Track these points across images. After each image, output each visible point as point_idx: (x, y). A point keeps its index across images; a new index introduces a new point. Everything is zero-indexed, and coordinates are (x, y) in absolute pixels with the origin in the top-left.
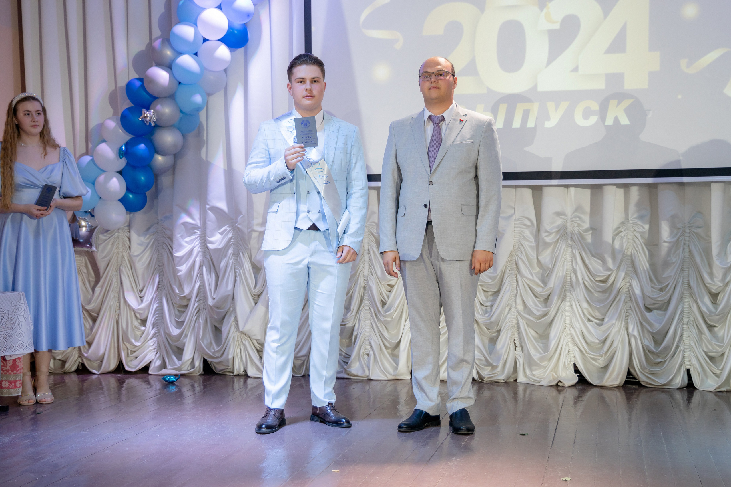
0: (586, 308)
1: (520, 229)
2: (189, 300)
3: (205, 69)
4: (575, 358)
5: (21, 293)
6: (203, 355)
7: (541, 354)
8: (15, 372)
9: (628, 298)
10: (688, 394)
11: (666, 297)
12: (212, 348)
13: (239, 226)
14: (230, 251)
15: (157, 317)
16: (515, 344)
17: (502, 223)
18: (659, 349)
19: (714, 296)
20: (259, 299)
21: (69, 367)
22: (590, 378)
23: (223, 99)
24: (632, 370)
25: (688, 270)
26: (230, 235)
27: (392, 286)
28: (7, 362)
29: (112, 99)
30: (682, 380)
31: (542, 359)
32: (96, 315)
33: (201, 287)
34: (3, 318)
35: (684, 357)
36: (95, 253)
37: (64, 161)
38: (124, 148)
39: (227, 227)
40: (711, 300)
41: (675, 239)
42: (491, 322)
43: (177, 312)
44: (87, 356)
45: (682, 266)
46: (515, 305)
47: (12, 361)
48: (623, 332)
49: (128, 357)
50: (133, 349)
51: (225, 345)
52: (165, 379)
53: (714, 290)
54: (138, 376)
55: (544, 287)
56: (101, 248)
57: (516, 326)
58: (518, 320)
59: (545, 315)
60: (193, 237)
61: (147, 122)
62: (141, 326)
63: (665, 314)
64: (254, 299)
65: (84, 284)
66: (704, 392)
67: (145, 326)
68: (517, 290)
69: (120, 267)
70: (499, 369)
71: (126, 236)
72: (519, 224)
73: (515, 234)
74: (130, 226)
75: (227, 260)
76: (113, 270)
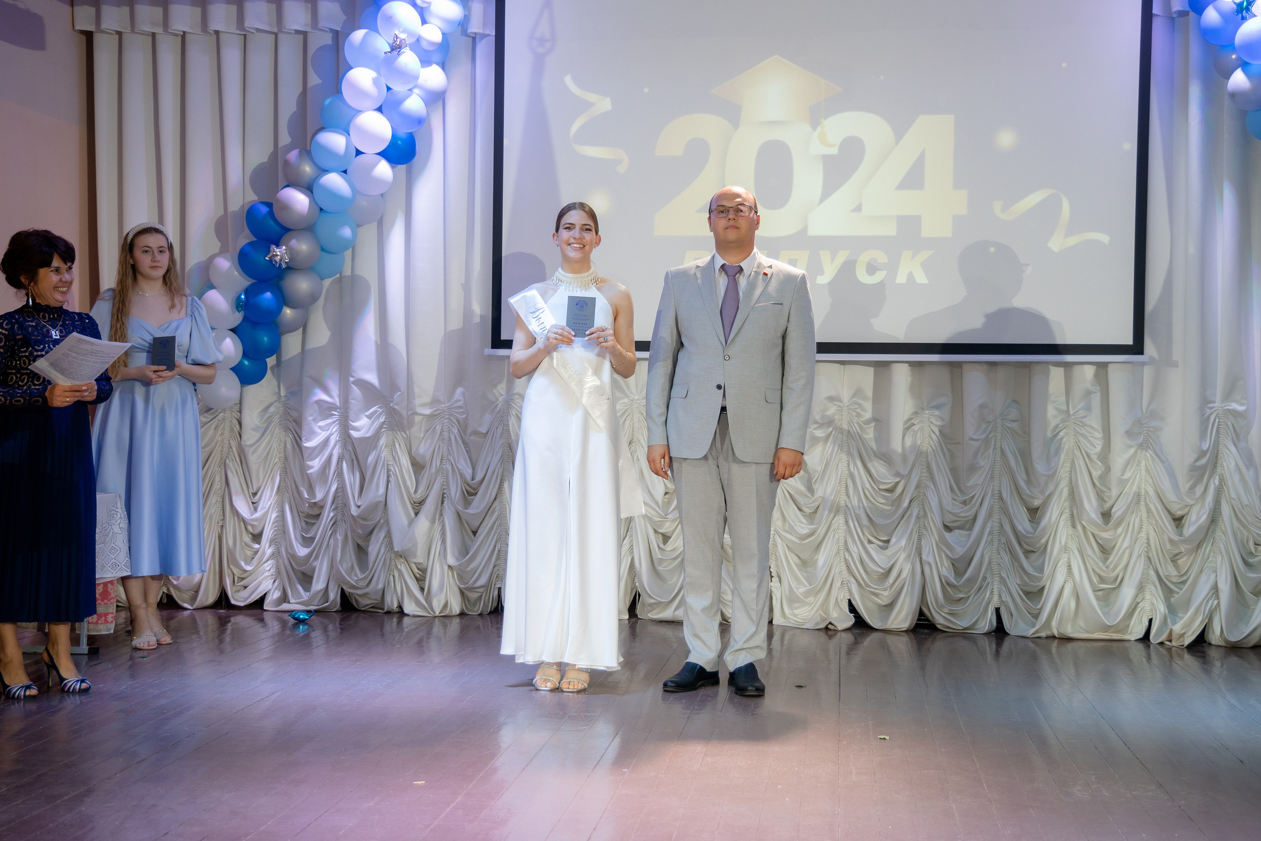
0: (866, 526)
2: (322, 507)
3: (358, 192)
4: (850, 592)
6: (341, 584)
7: (806, 586)
8: (106, 601)
9: (922, 513)
10: (997, 641)
11: (971, 512)
12: (353, 574)
13: (395, 407)
14: (382, 441)
15: (275, 530)
16: (771, 572)
18: (961, 582)
19: (1033, 512)
20: (421, 508)
22: (870, 619)
23: (376, 231)
24: (925, 610)
25: (1000, 478)
26: (382, 419)
29: (221, 227)
30: (989, 623)
31: (807, 594)
33: (339, 492)
35: (992, 592)
37: (192, 315)
38: (243, 296)
39: (378, 408)
40: (1028, 517)
41: (986, 435)
43: (304, 524)
44: (178, 584)
45: (992, 471)
48: (914, 559)
49: (234, 587)
50: (241, 575)
51: (373, 571)
52: (292, 616)
53: (1032, 504)
55: (811, 497)
59: (812, 534)
60: (329, 421)
61: (275, 262)
62: (253, 543)
63: (970, 535)
64: (413, 508)
66: (1019, 638)
67: (259, 543)
69: (225, 460)
71: (236, 418)
74: (241, 403)
75: (377, 454)
76: (215, 464)
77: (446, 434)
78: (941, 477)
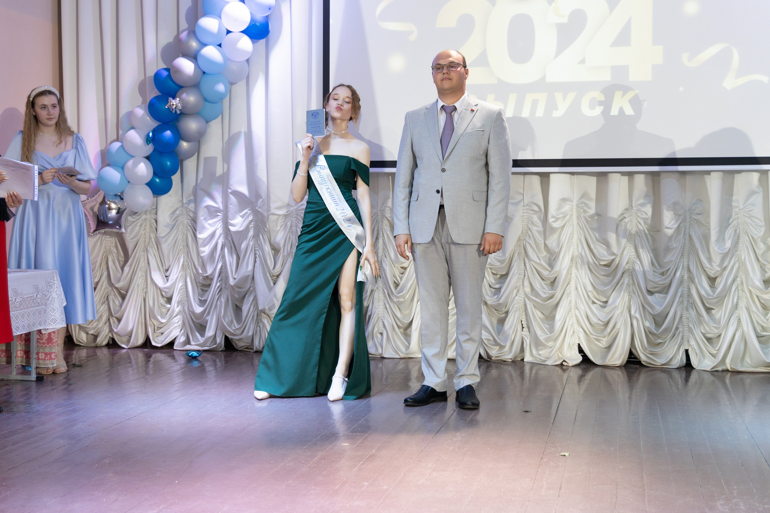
0: (590, 291)
1: (528, 214)
2: (212, 279)
3: (228, 59)
4: (579, 338)
5: (54, 271)
6: (224, 332)
7: (547, 334)
8: (50, 344)
9: (631, 282)
10: (686, 374)
11: (667, 281)
12: (233, 326)
13: (259, 209)
14: (250, 234)
15: (181, 295)
16: (522, 325)
17: (511, 208)
18: (660, 331)
19: (712, 280)
20: (277, 280)
21: (100, 341)
22: (593, 358)
23: (245, 87)
24: (633, 351)
25: (688, 255)
26: (251, 218)
27: (405, 269)
28: (43, 335)
29: (142, 88)
30: (680, 360)
31: (548, 340)
32: (125, 293)
33: (223, 268)
34: (38, 294)
35: (683, 338)
36: (124, 234)
37: (76, 148)
38: (151, 134)
39: (248, 210)
40: (709, 284)
41: (676, 225)
42: (500, 304)
43: (200, 291)
44: (117, 331)
45: (683, 251)
46: (523, 287)
47: (47, 334)
48: (626, 314)
49: (155, 333)
50: (159, 325)
51: (246, 322)
52: (188, 354)
53: (712, 274)
54: (164, 351)
55: (551, 271)
56: (129, 229)
57: (523, 307)
58: (525, 302)
59: (552, 297)
60: (215, 220)
61: (173, 110)
62: (167, 304)
63: (666, 298)
64: (272, 279)
65: (114, 263)
66: (702, 371)
67: (170, 304)
68: (525, 273)
69: (147, 247)
70: (507, 349)
71: (153, 218)
72: (527, 209)
73: (523, 219)
74: (156, 208)
75: (247, 242)
76: (140, 249)
77: (294, 228)
78: (645, 256)
